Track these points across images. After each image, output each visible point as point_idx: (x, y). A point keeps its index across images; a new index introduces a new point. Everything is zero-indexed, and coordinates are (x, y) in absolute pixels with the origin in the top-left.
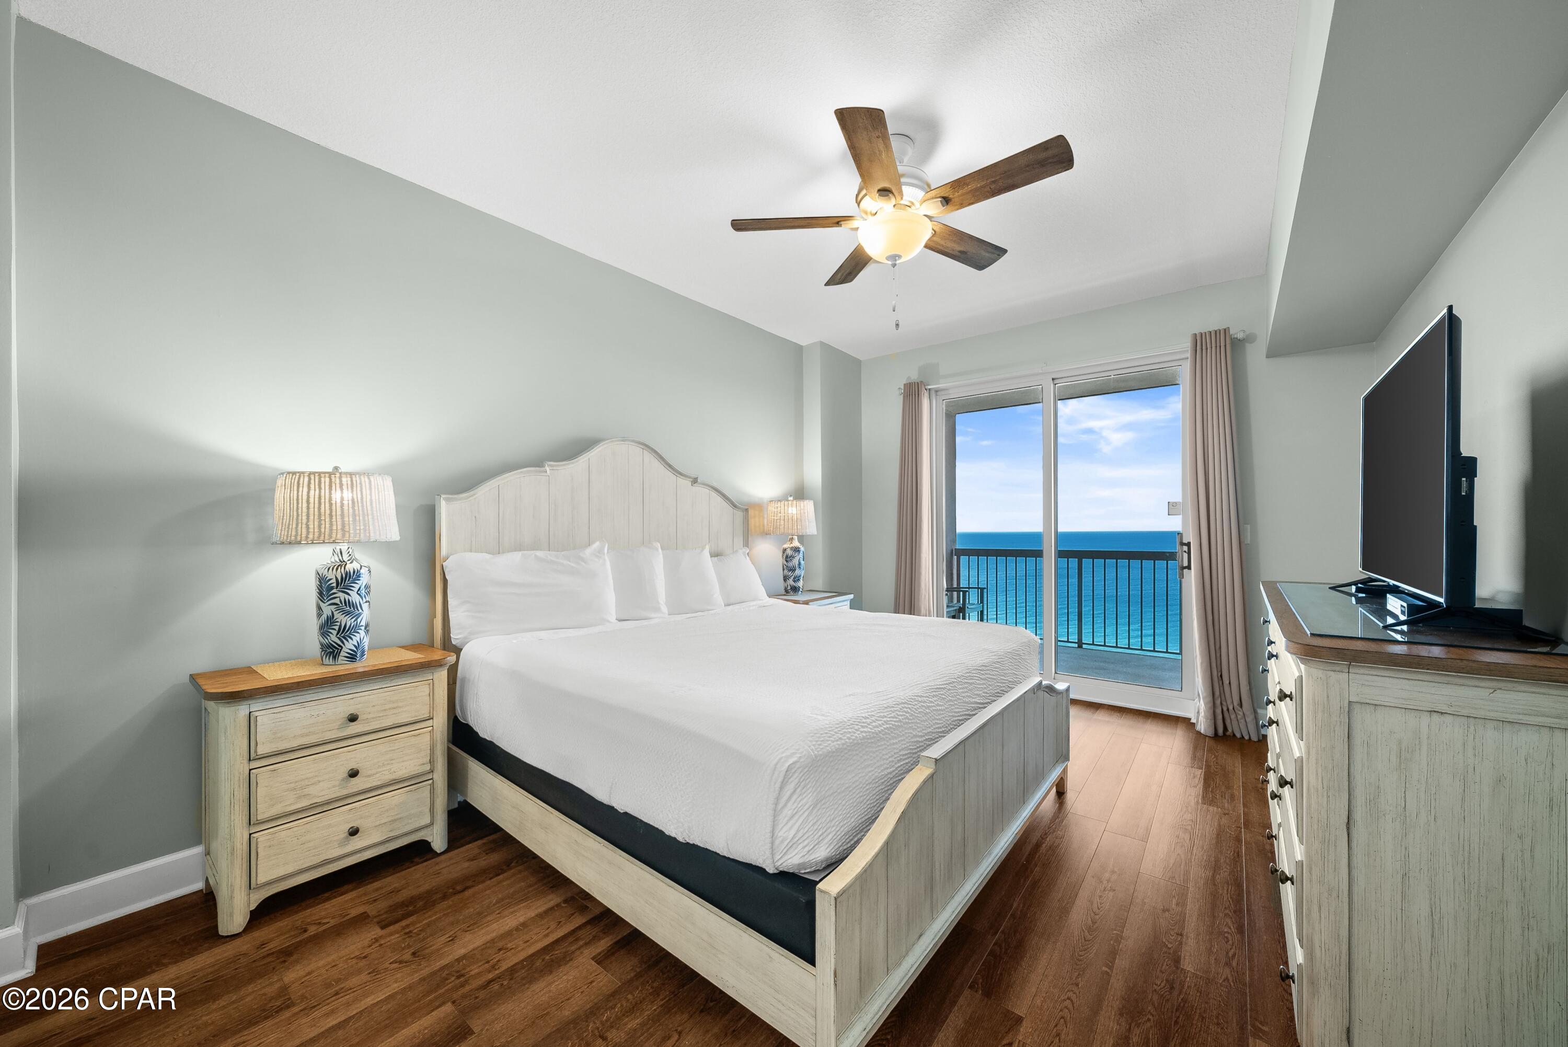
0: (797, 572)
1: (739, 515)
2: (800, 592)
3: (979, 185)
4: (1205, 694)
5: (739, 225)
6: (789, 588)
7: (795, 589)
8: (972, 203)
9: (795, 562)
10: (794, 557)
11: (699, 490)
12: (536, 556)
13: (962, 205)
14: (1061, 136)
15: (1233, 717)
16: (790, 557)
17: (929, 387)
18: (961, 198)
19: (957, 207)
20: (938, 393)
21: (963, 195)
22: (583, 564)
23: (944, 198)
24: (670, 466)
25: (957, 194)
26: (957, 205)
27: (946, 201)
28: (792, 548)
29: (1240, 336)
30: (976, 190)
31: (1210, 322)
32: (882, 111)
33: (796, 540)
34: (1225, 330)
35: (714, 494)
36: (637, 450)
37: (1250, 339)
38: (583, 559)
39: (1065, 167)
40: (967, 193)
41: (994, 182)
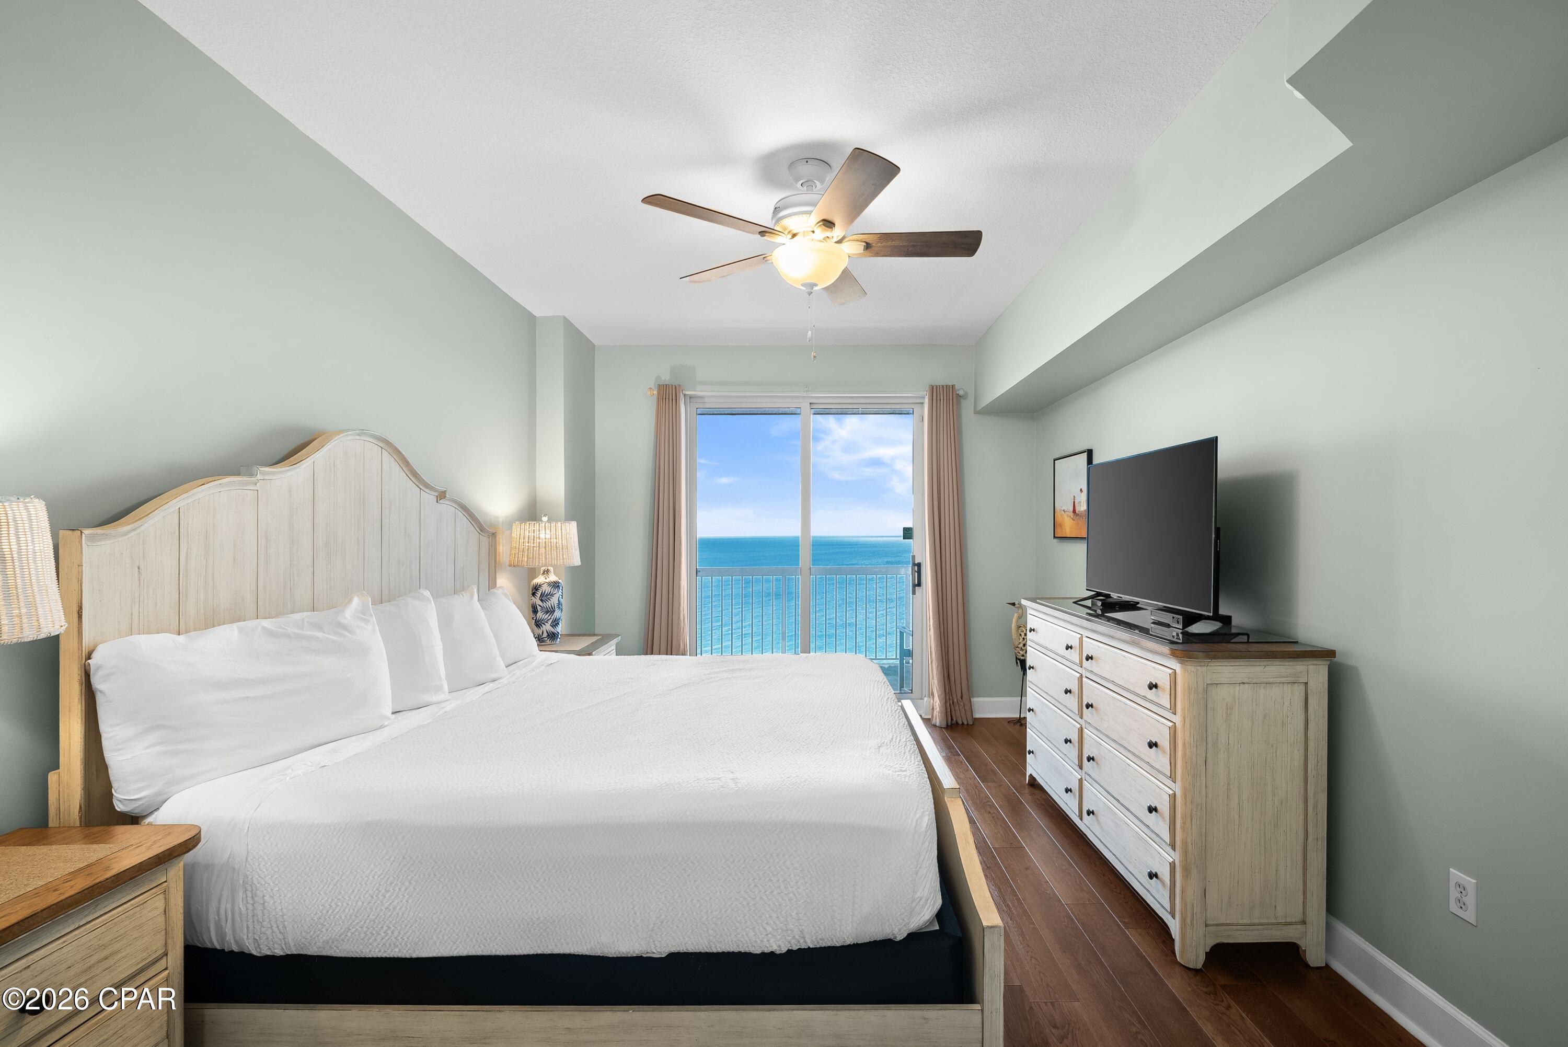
0: (557, 614)
1: (485, 540)
2: (559, 640)
3: (901, 244)
4: (940, 693)
5: (655, 200)
6: (545, 635)
7: (553, 636)
8: (886, 256)
9: (554, 601)
10: (552, 595)
11: (447, 508)
12: (264, 628)
13: (877, 254)
14: (981, 232)
15: (957, 708)
16: (547, 595)
17: (687, 393)
18: (881, 248)
19: (872, 254)
20: (692, 400)
21: (884, 247)
22: (347, 634)
23: (867, 243)
24: (415, 474)
25: (879, 244)
26: (872, 253)
27: (868, 246)
28: (549, 584)
29: (961, 393)
30: (896, 247)
31: (941, 378)
32: (899, 169)
33: (552, 572)
34: (953, 386)
35: (460, 514)
36: (374, 450)
37: (965, 397)
38: (345, 628)
39: (968, 254)
40: (888, 246)
41: (913, 246)
